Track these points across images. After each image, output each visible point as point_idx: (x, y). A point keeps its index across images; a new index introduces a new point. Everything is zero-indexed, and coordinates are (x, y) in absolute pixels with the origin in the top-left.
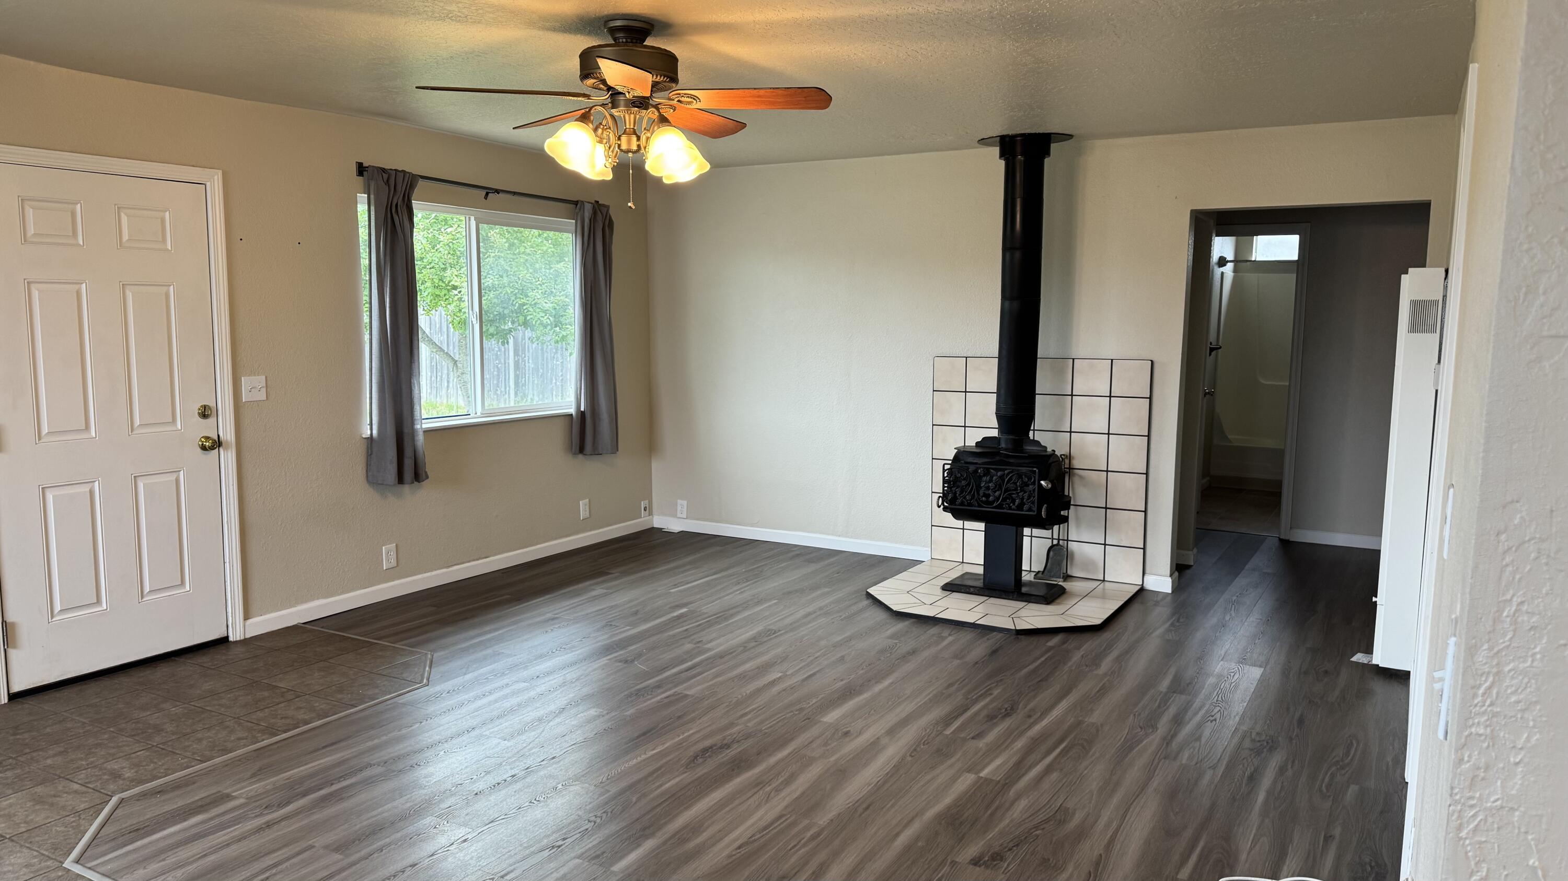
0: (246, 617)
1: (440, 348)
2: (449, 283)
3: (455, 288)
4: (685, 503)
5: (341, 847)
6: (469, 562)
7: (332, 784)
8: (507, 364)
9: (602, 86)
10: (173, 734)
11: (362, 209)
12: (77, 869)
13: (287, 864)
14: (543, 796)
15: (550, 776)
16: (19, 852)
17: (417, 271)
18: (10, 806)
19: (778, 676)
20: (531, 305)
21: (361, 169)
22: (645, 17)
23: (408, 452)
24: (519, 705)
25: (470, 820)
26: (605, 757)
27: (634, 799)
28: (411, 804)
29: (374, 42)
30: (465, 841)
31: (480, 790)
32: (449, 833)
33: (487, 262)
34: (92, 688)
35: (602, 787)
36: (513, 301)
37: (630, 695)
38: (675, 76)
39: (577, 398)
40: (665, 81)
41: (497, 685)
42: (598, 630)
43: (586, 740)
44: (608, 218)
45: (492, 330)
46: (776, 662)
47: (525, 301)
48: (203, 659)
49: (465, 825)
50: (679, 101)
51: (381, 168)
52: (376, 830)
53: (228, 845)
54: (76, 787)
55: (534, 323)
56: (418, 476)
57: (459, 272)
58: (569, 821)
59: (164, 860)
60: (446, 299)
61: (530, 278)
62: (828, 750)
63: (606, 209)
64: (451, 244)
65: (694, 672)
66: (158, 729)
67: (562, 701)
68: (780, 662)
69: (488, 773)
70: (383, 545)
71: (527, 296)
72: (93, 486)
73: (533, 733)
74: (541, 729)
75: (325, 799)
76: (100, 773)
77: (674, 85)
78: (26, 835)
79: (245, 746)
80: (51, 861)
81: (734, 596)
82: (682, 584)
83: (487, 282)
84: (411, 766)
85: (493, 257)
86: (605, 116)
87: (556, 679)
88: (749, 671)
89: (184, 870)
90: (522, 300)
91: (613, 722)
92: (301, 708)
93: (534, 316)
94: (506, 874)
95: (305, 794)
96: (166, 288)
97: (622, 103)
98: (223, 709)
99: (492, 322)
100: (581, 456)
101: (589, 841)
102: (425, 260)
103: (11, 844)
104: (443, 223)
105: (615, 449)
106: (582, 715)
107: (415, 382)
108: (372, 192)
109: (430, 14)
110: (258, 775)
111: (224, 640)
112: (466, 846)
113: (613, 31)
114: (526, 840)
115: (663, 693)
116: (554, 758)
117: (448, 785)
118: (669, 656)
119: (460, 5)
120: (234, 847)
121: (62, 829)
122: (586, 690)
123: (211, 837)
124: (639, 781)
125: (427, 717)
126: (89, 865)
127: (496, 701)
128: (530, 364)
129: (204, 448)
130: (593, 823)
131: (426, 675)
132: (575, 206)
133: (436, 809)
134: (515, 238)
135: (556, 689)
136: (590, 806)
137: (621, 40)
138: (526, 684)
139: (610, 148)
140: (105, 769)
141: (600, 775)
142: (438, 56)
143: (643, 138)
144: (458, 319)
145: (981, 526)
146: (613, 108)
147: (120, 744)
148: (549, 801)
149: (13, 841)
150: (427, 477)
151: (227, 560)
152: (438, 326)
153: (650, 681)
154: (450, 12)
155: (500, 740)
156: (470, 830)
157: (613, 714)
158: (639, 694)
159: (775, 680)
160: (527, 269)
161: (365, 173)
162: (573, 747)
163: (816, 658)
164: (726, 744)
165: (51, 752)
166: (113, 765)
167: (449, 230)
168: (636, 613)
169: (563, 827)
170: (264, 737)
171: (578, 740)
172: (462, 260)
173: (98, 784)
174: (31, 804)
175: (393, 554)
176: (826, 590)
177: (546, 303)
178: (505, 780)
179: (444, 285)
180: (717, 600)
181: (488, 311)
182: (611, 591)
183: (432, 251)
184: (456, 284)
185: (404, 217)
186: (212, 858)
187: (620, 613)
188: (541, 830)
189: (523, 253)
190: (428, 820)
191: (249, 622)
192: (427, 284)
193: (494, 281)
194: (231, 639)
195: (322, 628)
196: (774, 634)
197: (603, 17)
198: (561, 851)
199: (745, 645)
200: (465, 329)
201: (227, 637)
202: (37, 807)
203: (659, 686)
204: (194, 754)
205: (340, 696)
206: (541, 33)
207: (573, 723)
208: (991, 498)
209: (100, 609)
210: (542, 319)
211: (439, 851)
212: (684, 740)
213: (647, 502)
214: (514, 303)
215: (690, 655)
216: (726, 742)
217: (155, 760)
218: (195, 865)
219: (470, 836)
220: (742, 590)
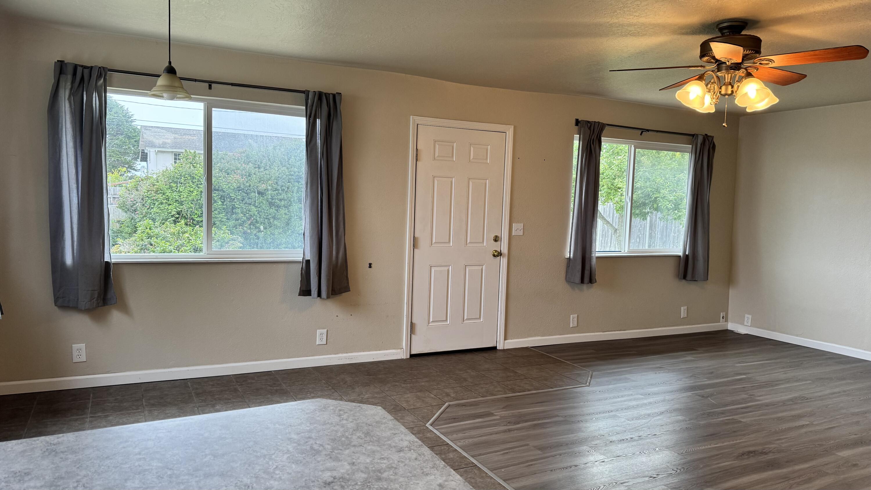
0: (505, 339)
1: (608, 222)
2: (616, 186)
3: (619, 188)
4: (750, 316)
5: (541, 448)
6: (615, 331)
7: (539, 420)
8: (645, 235)
9: (712, 60)
10: (472, 383)
11: (576, 143)
12: (431, 428)
13: (517, 449)
14: (648, 452)
15: (652, 443)
16: (410, 416)
17: (600, 180)
18: (408, 397)
19: (806, 423)
20: (661, 198)
21: (577, 122)
22: (742, 19)
23: (587, 267)
24: (637, 405)
25: (607, 453)
26: (685, 441)
27: (701, 466)
28: (577, 438)
29: (590, 53)
30: (603, 462)
31: (613, 440)
32: (595, 456)
33: (638, 174)
34: (441, 358)
35: (683, 456)
36: (651, 195)
37: (704, 414)
38: (758, 50)
39: (684, 246)
40: (752, 53)
41: (626, 393)
42: (687, 378)
43: (674, 431)
44: (712, 143)
45: (637, 212)
46: (806, 415)
47: (658, 196)
48: (486, 355)
49: (604, 454)
50: (760, 64)
51: (587, 121)
52: (559, 445)
53: (491, 434)
54: (432, 396)
55: (662, 208)
56: (591, 281)
57: (622, 180)
58: (661, 467)
59: (465, 433)
60: (614, 195)
61: (663, 183)
62: (839, 471)
63: (711, 138)
64: (619, 165)
65: (747, 410)
66: (465, 380)
67: (663, 409)
68: (809, 416)
69: (618, 433)
70: (571, 314)
71: (659, 193)
72: (449, 268)
73: (644, 421)
74: (649, 420)
75: (535, 425)
76: (442, 392)
77: (758, 55)
78: (413, 410)
79: (501, 394)
80: (422, 422)
81: (779, 374)
82: (743, 362)
83: (637, 185)
84: (578, 421)
85: (642, 171)
86: (713, 77)
87: (660, 398)
88: (786, 417)
89: (472, 440)
90: (656, 195)
91: (691, 425)
92: (527, 384)
93: (662, 204)
94: (624, 483)
95: (526, 421)
96: (485, 180)
97: (724, 68)
98: (493, 377)
99: (638, 207)
100: (684, 281)
101: (672, 479)
102: (605, 174)
103: (407, 412)
104: (616, 155)
105: (706, 278)
106: (673, 418)
107: (594, 231)
108: (582, 133)
109: (620, 34)
110: (505, 408)
111: (495, 348)
112: (603, 464)
113: (721, 30)
114: (636, 470)
115: (725, 417)
116: (655, 435)
117: (596, 434)
118: (729, 399)
119: (636, 27)
120: (494, 436)
121: (426, 411)
122: (677, 406)
123: (485, 429)
124: (705, 458)
125: (588, 401)
126: (436, 428)
127: (625, 401)
128: (658, 235)
129: (494, 256)
130: (675, 472)
131: (589, 381)
132: (692, 137)
133: (590, 443)
134: (656, 161)
135: (659, 402)
136: (675, 463)
137: (726, 34)
138: (643, 396)
139: (714, 94)
140: (444, 391)
141: (682, 449)
142: (622, 57)
143: (735, 86)
144: (619, 205)
146: (718, 71)
147: (450, 383)
148: (651, 455)
149: (408, 411)
150: (596, 282)
151: (499, 310)
152: (608, 213)
153: (717, 410)
154: (630, 31)
155: (626, 420)
156: (606, 458)
157: (692, 421)
158: (710, 415)
159: (804, 425)
160: (661, 177)
161: (579, 124)
162: (667, 432)
163: (837, 418)
164: (765, 452)
165: (424, 380)
166: (447, 390)
167: (619, 157)
168: (712, 373)
169: (658, 469)
170: (509, 393)
171: (670, 429)
172: (625, 174)
173: (441, 396)
174: (416, 398)
175: (576, 319)
176: (849, 381)
177: (670, 196)
178: (627, 439)
179: (613, 187)
180: (767, 374)
181: (636, 201)
182: (697, 359)
183: (609, 169)
184: (620, 186)
185: (597, 147)
186: (484, 438)
187: (702, 371)
188: (645, 467)
189: (660, 169)
190: (585, 448)
191: (506, 341)
192: (605, 187)
193: (641, 184)
194: (498, 348)
195: (539, 350)
196: (806, 399)
197: (716, 22)
198: (656, 480)
199: (784, 402)
200: (622, 211)
201: (496, 347)
202: (418, 400)
203: (722, 413)
204: (480, 393)
205: (546, 382)
206: (679, 36)
207: (668, 421)
209: (446, 323)
210: (667, 205)
211: (589, 463)
212: (735, 444)
213: (724, 313)
214: (652, 196)
215: (745, 401)
216: (765, 451)
217: (464, 392)
218: (477, 439)
219: (606, 460)
220: (786, 372)
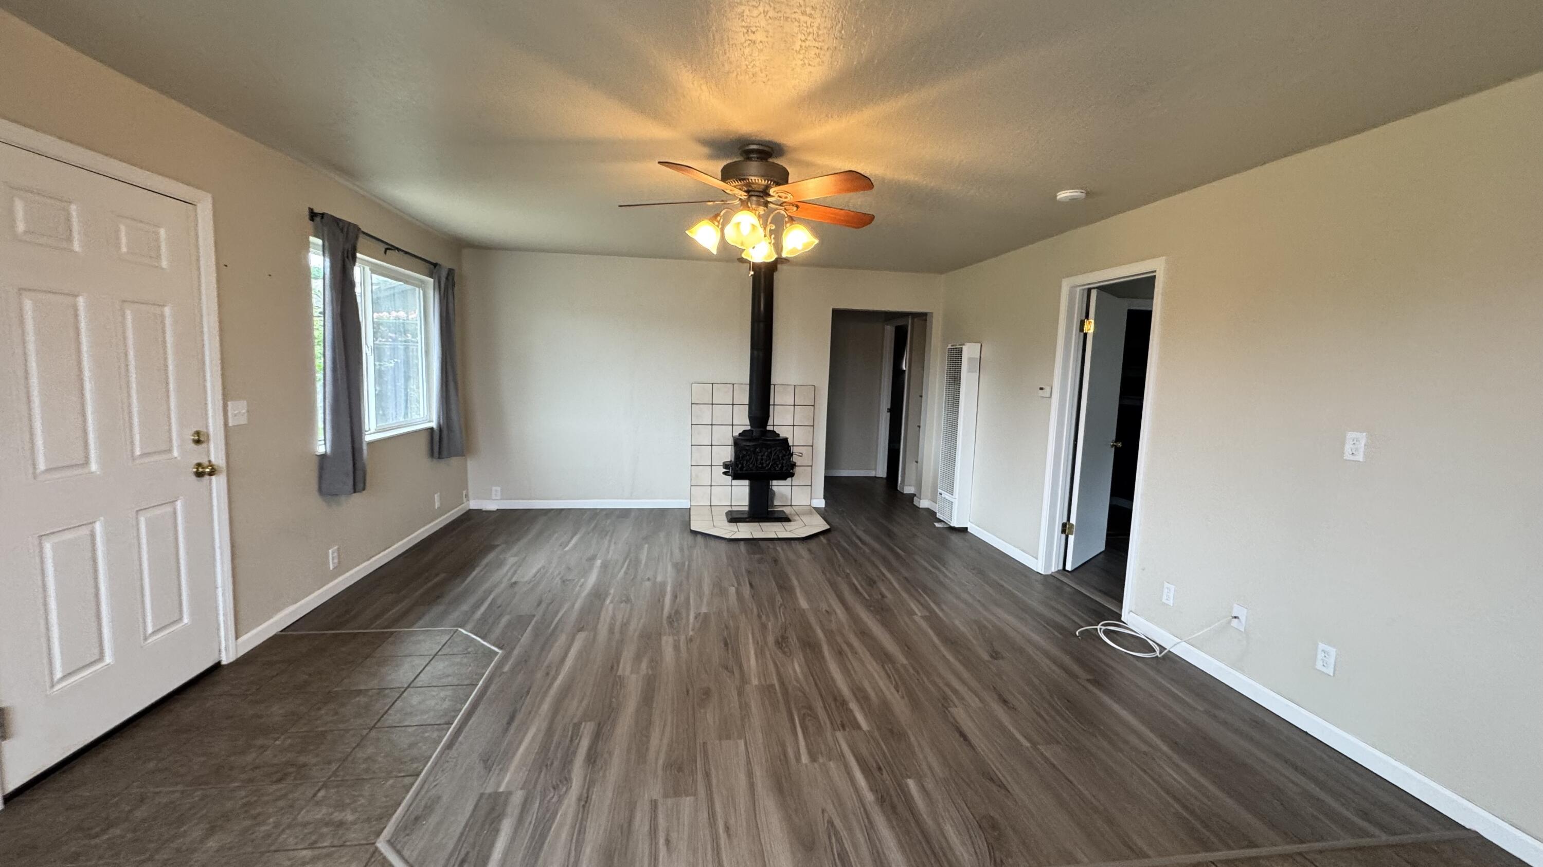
0: (237, 638)
4: (498, 489)
6: (380, 553)
21: (313, 215)
39: (438, 415)
46: (718, 581)
56: (365, 484)
66: (298, 765)
70: (328, 549)
72: (94, 528)
88: (713, 590)
96: (161, 307)
98: (340, 725)
100: (438, 460)
108: (325, 236)
111: (217, 667)
129: (197, 475)
132: (435, 267)
145: (747, 482)
159: (737, 592)
161: (314, 218)
166: (312, 816)
173: (330, 840)
175: (337, 554)
185: (352, 262)
187: (558, 571)
191: (240, 640)
194: (224, 662)
195: (296, 631)
199: (681, 575)
201: (221, 661)
204: (389, 772)
208: (764, 465)
209: (104, 664)
213: (465, 490)
217: (356, 793)
